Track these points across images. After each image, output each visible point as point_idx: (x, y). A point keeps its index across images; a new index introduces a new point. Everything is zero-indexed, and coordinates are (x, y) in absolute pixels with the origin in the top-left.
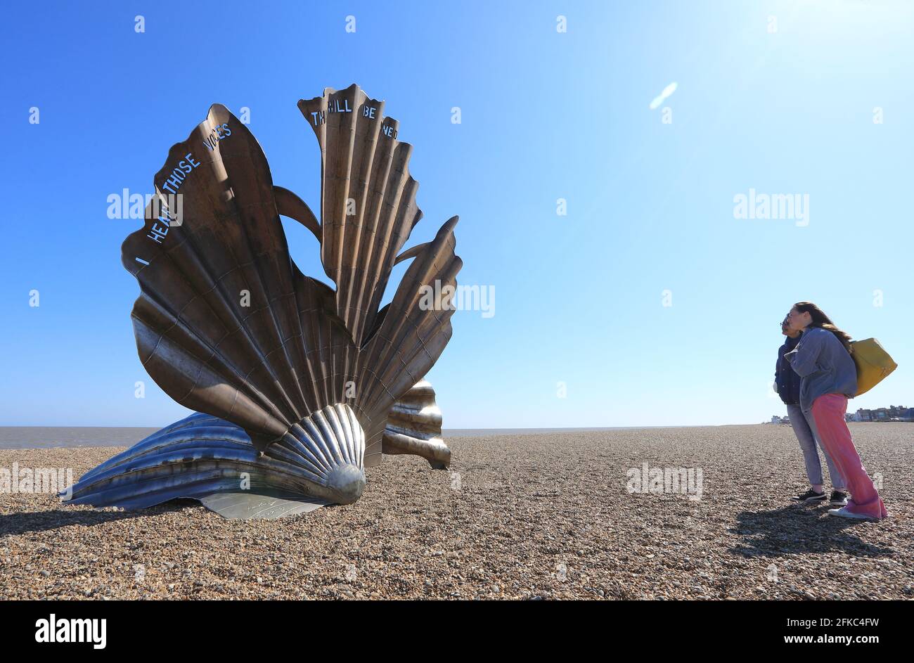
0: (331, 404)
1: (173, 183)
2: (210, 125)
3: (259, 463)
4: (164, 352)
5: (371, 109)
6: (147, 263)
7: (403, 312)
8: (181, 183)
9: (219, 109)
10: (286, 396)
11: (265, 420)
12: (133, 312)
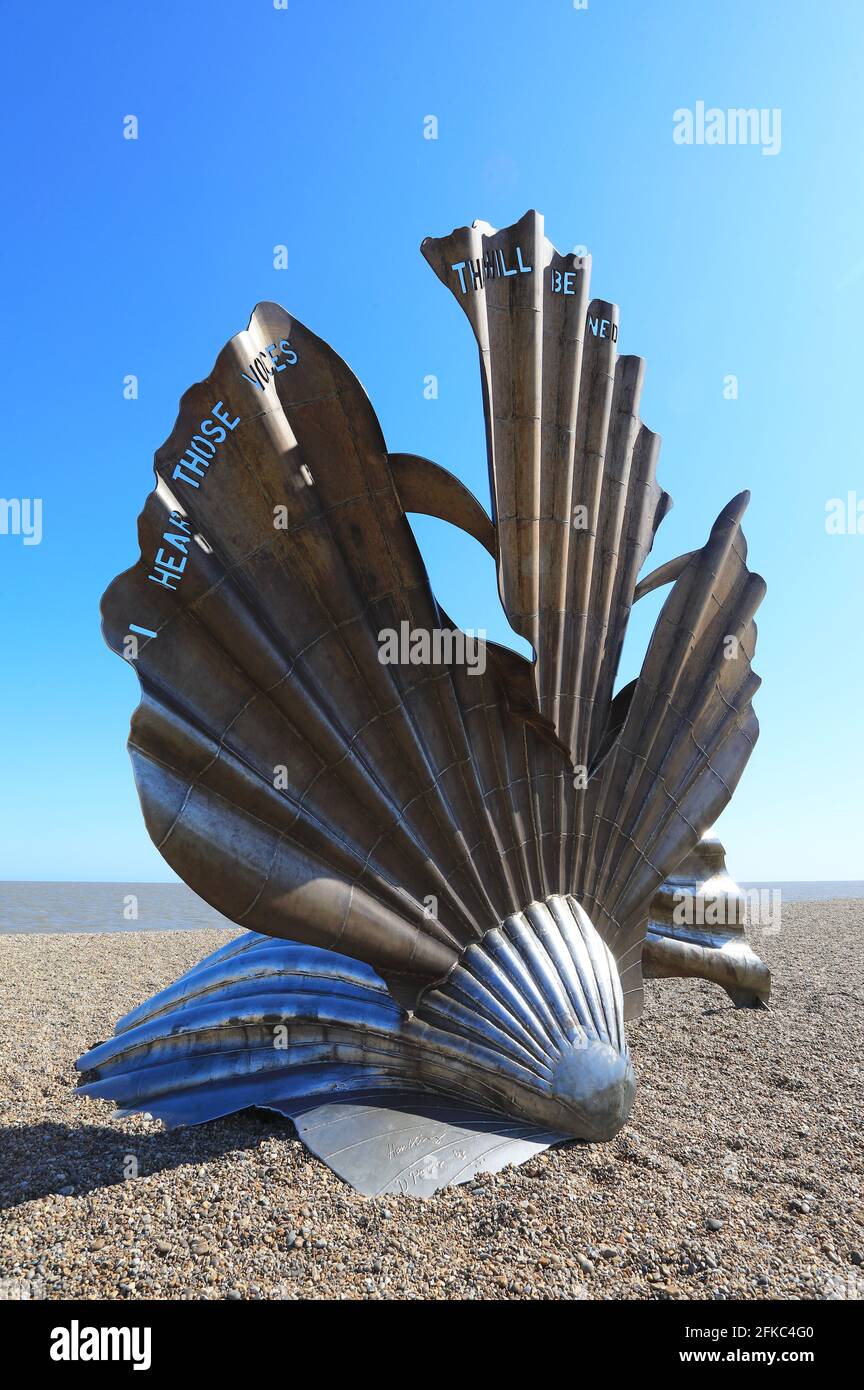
0: (540, 898)
1: (192, 467)
2: (254, 343)
3: (406, 1035)
4: (198, 817)
5: (567, 274)
6: (153, 635)
7: (661, 696)
8: (207, 464)
9: (270, 313)
10: (450, 889)
11: (412, 944)
12: (130, 739)
